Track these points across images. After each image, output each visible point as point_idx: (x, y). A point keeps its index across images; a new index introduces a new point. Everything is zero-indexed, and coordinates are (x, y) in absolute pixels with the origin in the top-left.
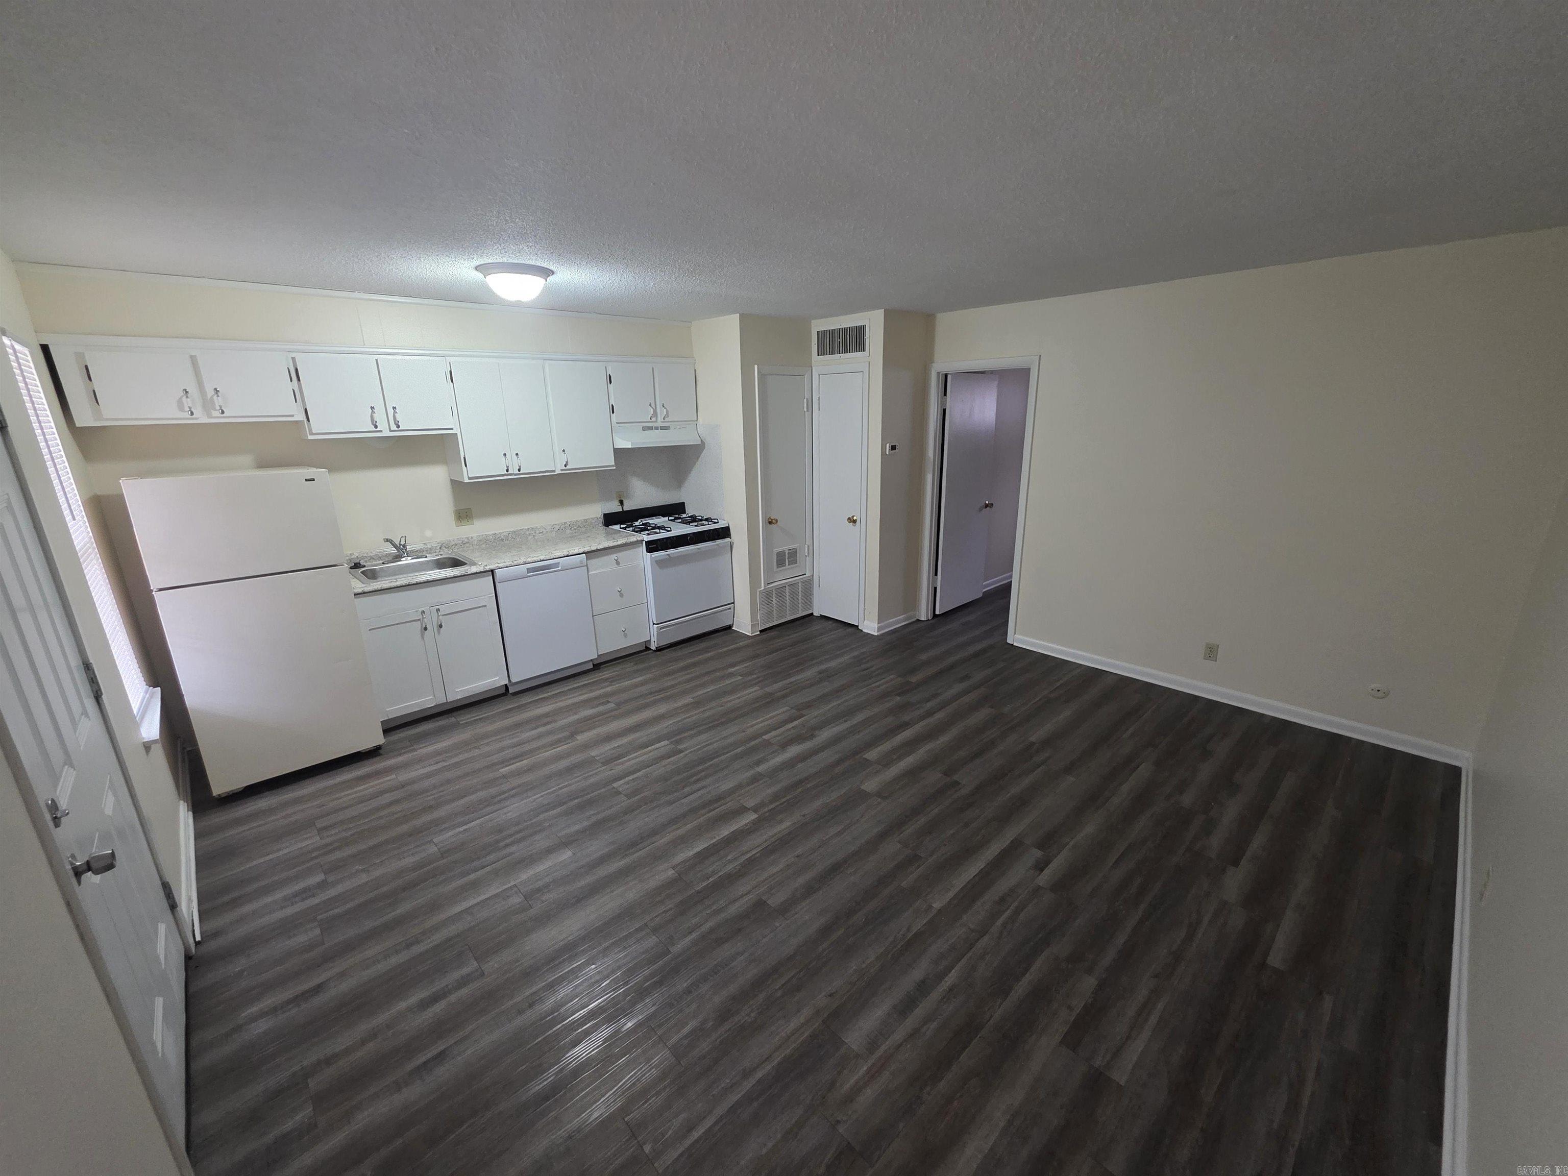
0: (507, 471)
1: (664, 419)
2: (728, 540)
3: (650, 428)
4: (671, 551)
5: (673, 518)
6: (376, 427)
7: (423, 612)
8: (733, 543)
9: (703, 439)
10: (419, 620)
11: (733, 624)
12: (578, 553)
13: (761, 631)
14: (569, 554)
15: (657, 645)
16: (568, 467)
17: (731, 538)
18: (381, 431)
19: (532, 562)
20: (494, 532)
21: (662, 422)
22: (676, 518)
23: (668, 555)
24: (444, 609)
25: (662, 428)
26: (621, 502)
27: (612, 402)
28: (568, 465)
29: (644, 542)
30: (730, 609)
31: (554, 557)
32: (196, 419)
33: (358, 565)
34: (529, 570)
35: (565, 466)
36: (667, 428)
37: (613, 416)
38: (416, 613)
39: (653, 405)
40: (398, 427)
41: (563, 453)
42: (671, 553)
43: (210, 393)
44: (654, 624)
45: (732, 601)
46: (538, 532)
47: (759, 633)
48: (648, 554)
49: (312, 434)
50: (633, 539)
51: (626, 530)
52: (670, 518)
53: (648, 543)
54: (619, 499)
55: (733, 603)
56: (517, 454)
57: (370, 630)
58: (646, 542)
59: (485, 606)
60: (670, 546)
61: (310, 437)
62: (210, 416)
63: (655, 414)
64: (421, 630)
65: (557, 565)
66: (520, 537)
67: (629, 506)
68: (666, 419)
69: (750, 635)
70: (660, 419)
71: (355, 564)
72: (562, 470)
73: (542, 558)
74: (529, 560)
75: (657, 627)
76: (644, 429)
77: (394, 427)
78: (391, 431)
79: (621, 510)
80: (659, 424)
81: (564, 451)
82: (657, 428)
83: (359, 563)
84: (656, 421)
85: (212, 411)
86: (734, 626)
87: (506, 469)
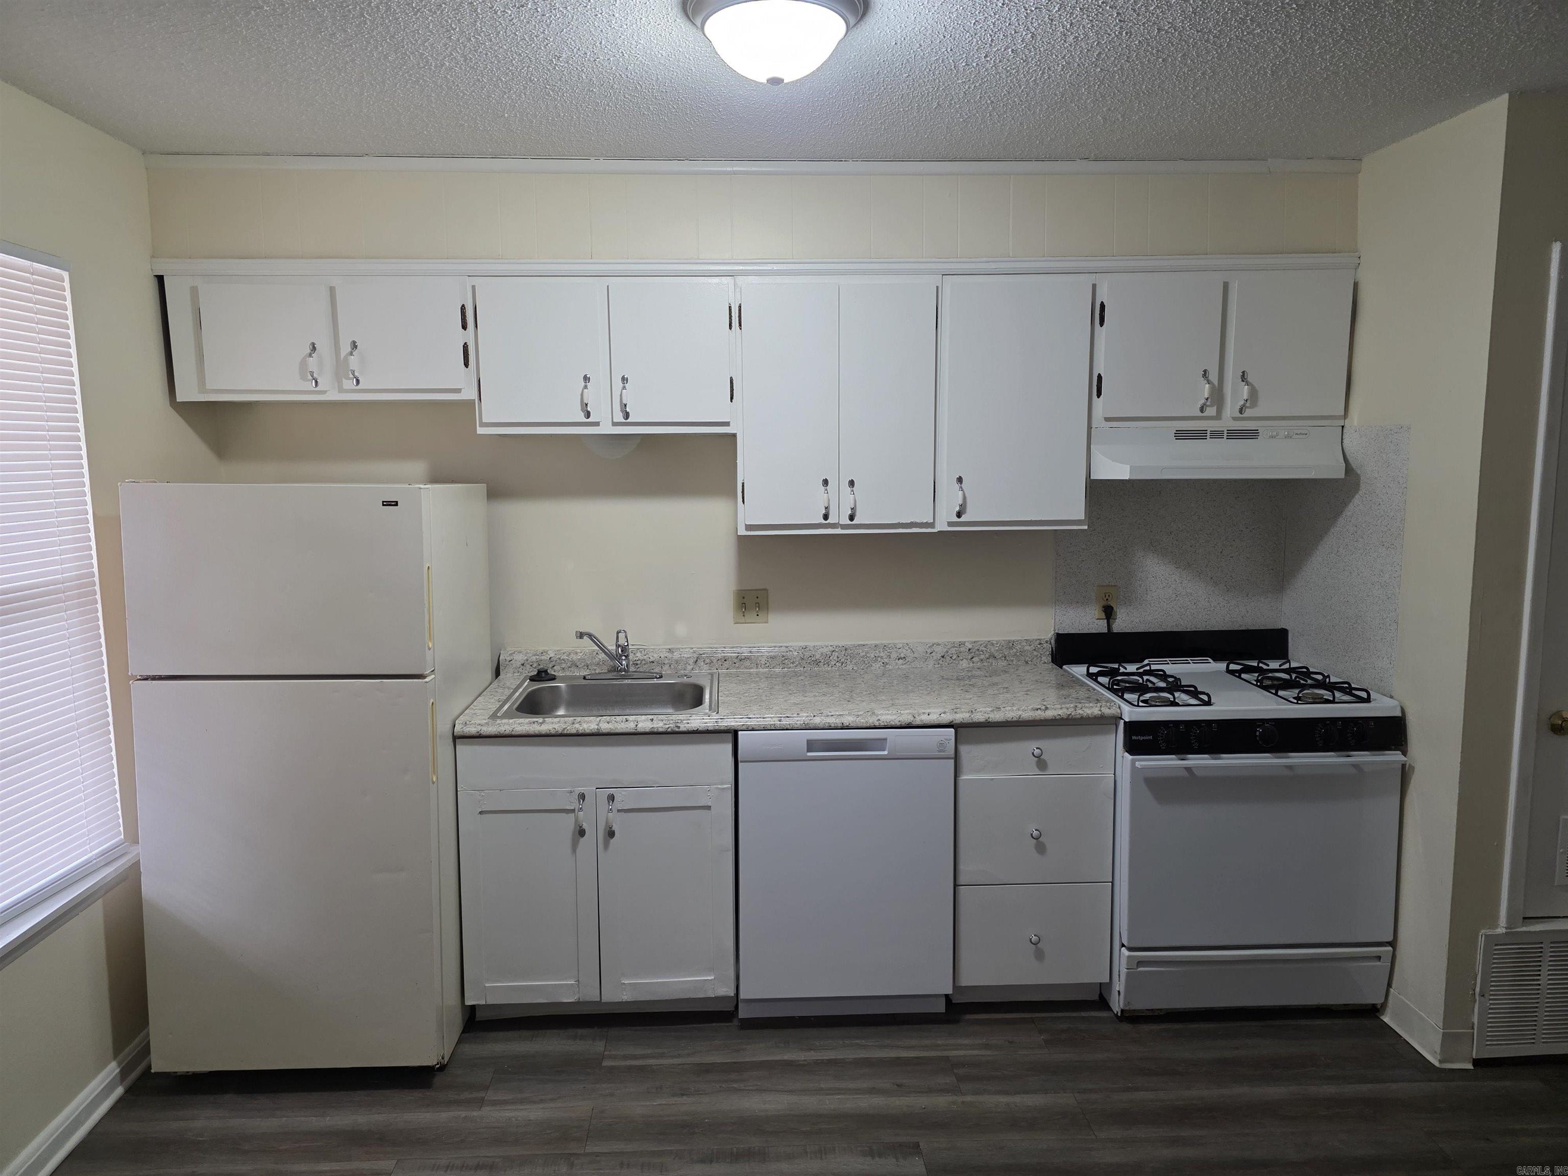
0: (826, 517)
1: (1241, 411)
2: (1394, 756)
3: (1200, 435)
4: (1198, 761)
5: (1239, 667)
6: (588, 415)
7: (582, 797)
8: (1412, 768)
9: (1354, 464)
10: (573, 811)
11: (1384, 1005)
12: (937, 722)
13: (1477, 1062)
14: (914, 723)
15: (1125, 1005)
16: (963, 519)
17: (1405, 753)
18: (597, 424)
19: (821, 726)
20: (803, 644)
21: (1235, 419)
22: (1248, 670)
23: (1188, 769)
24: (624, 798)
25: (1234, 434)
26: (1109, 613)
27: (1099, 369)
28: (965, 512)
29: (1122, 722)
30: (1379, 958)
31: (877, 724)
32: (324, 392)
33: (543, 674)
34: (812, 745)
35: (959, 515)
36: (1252, 434)
37: (1098, 403)
38: (568, 794)
39: (1214, 377)
40: (627, 415)
41: (957, 486)
42: (1199, 767)
43: (346, 348)
44: (1123, 945)
45: (1390, 939)
46: (894, 655)
47: (1470, 1066)
48: (1126, 754)
49: (484, 425)
50: (1092, 710)
51: (1096, 680)
52: (1233, 667)
53: (1132, 728)
54: (1105, 603)
55: (1393, 944)
56: (852, 483)
57: (481, 813)
58: (1125, 723)
59: (708, 808)
60: (1196, 746)
61: (480, 431)
62: (341, 390)
63: (1217, 397)
64: (574, 834)
65: (880, 744)
66: (854, 661)
67: (1125, 622)
68: (1248, 413)
69: (1437, 1064)
70: (1230, 409)
71: (539, 672)
72: (950, 524)
73: (848, 720)
74: (817, 721)
75: (1129, 957)
76: (1181, 435)
77: (619, 418)
78: (615, 424)
79: (1105, 630)
80: (1227, 422)
81: (960, 480)
82: (1217, 435)
83: (546, 671)
84: (1218, 416)
85: (344, 380)
86: (1389, 1011)
87: (824, 512)
